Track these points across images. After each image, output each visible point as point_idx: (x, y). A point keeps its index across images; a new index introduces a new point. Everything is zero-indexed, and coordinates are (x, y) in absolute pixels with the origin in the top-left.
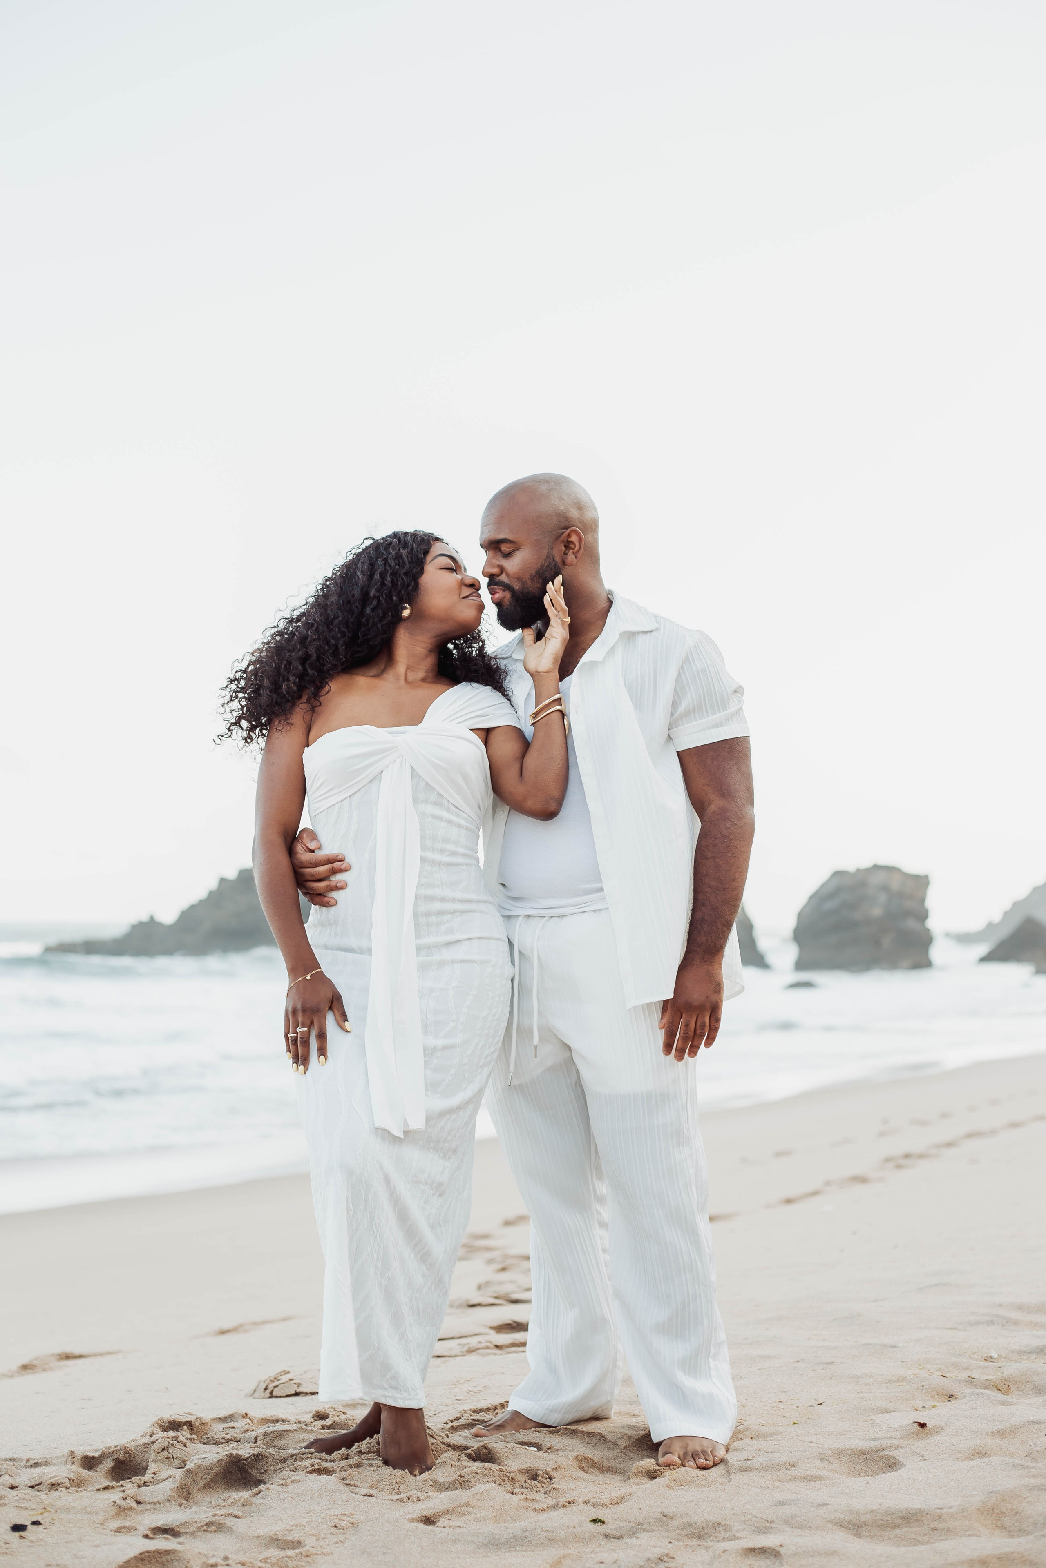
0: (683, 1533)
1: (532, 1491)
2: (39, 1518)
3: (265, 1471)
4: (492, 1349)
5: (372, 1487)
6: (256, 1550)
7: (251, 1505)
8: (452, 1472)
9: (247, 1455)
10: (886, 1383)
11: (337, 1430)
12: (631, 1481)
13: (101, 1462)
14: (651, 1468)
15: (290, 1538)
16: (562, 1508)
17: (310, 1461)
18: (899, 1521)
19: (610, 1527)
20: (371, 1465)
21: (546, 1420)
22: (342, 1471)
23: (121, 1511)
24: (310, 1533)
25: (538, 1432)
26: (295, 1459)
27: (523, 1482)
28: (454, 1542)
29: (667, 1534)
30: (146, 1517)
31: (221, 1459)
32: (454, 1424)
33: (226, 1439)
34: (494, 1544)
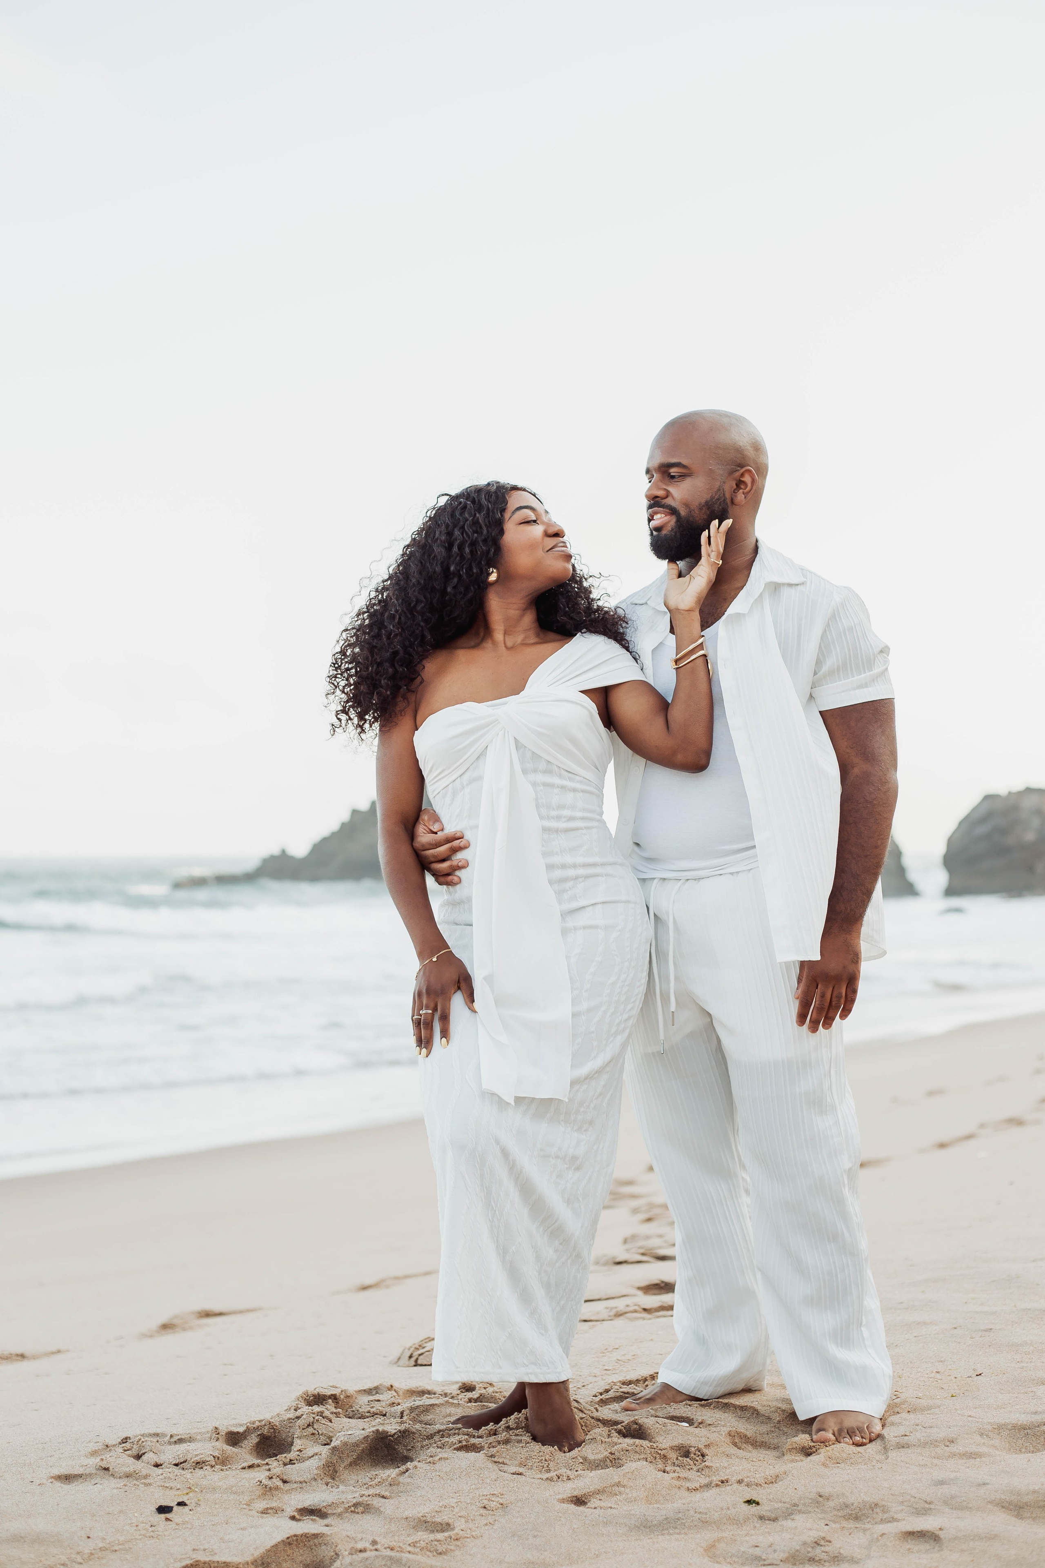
0: (840, 1514)
1: (684, 1469)
2: (184, 1499)
3: (412, 1447)
4: (640, 1312)
5: (521, 1465)
6: (404, 1532)
7: (398, 1484)
8: (602, 1449)
9: (394, 1431)
11: (484, 1404)
12: (786, 1457)
13: (245, 1438)
14: (806, 1445)
15: (439, 1520)
16: (715, 1488)
17: (457, 1438)
19: (763, 1509)
20: (520, 1441)
21: (697, 1392)
22: (490, 1448)
23: (268, 1491)
24: (459, 1514)
26: (442, 1434)
27: (675, 1459)
28: (606, 1524)
29: (823, 1515)
30: (293, 1497)
31: (367, 1436)
32: (603, 1397)
33: (372, 1412)
34: (646, 1527)
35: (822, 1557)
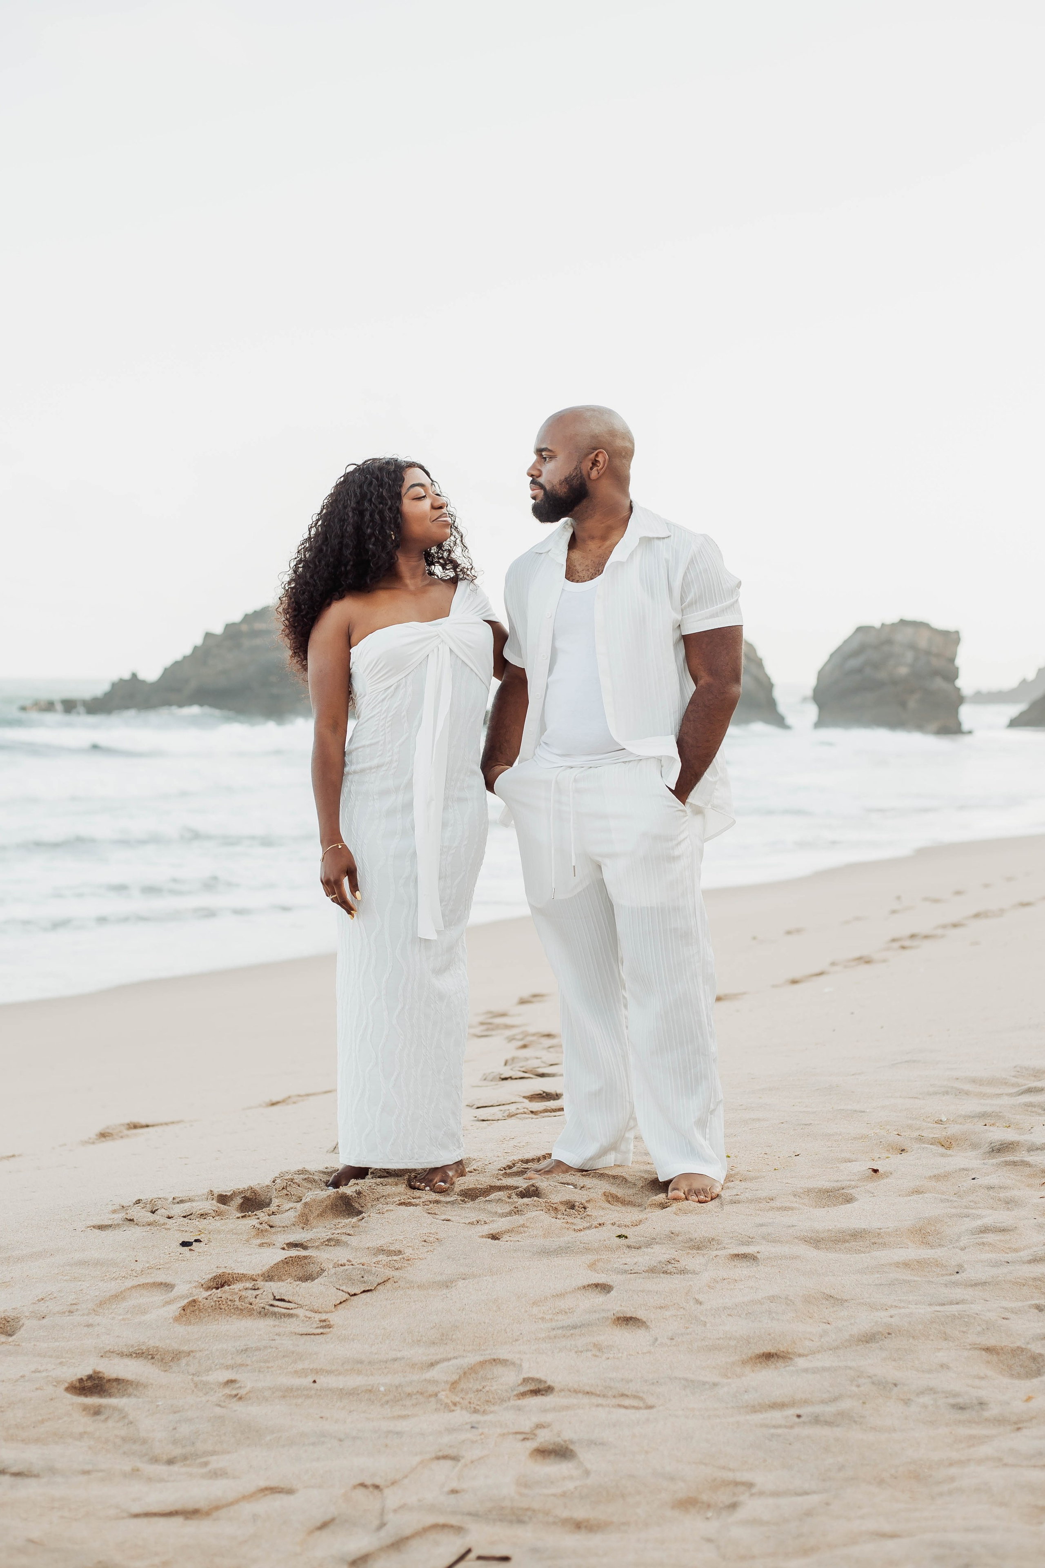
0: (686, 1245)
1: (571, 1217)
2: (198, 1238)
3: (363, 1204)
4: (529, 1114)
5: (448, 1215)
6: (369, 1256)
7: (358, 1227)
8: (505, 1206)
10: (851, 1140)
12: (647, 1210)
13: (232, 1200)
14: (663, 1201)
15: (393, 1249)
16: (595, 1228)
17: (398, 1196)
18: (848, 1238)
19: (631, 1241)
21: (581, 1166)
22: (423, 1204)
23: (260, 1232)
24: (407, 1245)
25: (574, 1175)
27: (564, 1211)
28: (515, 1251)
29: (674, 1246)
30: (280, 1236)
31: (330, 1195)
32: (507, 1171)
34: (546, 1252)
35: (672, 1270)
